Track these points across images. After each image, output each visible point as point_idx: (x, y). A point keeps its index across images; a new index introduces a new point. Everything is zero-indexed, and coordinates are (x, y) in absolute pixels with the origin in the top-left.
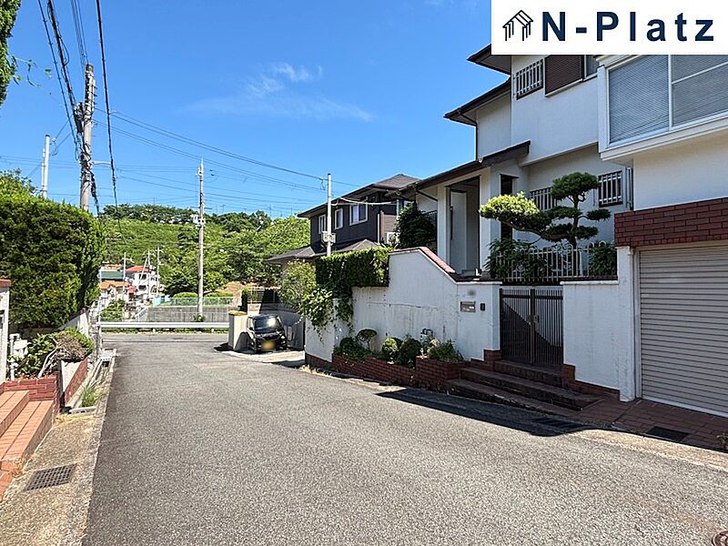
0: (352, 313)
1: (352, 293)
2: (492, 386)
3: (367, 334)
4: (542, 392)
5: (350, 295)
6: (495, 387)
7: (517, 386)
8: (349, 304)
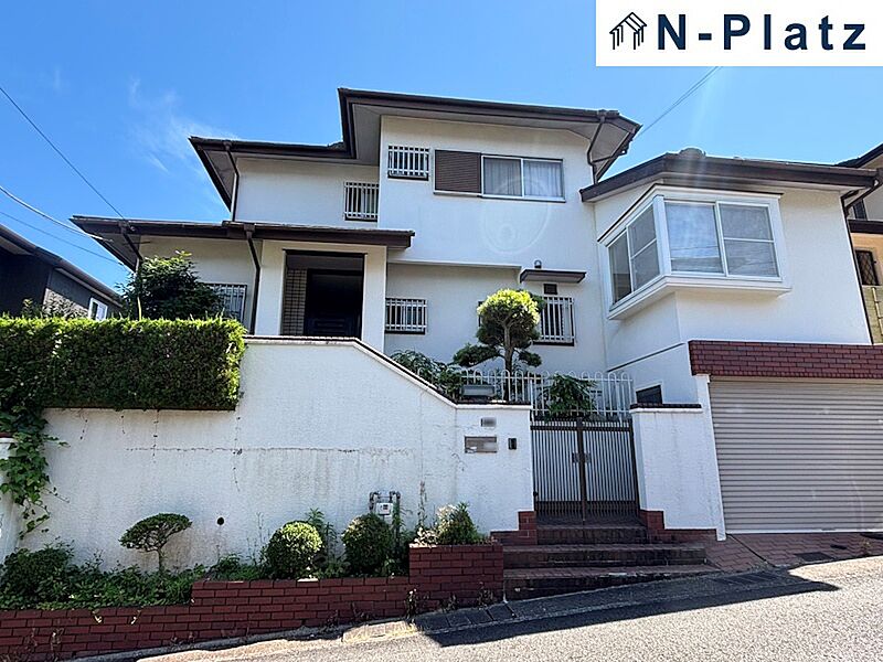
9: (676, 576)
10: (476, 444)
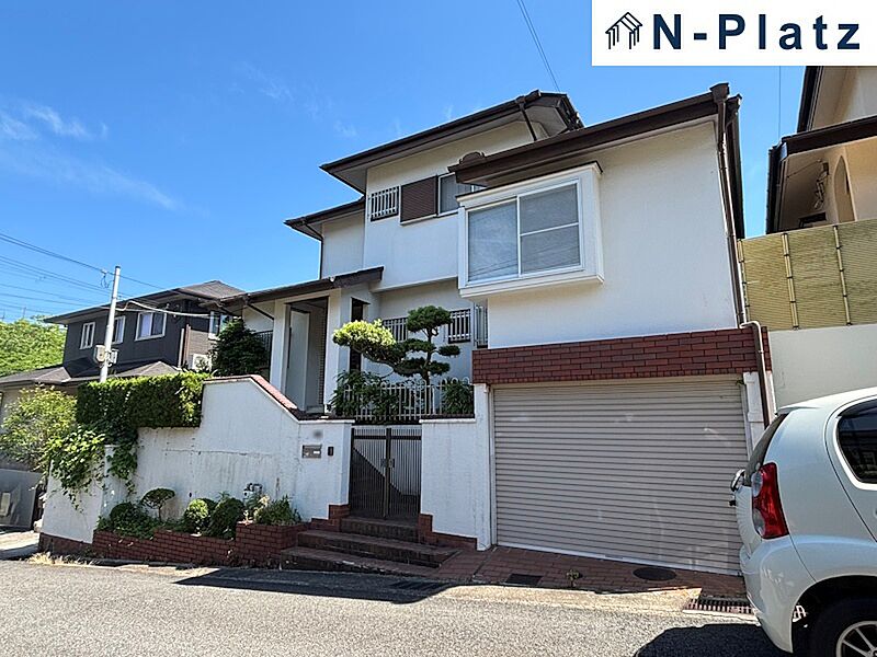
0: (135, 466)
1: (137, 436)
2: (338, 551)
3: (158, 496)
4: (398, 550)
5: (135, 439)
6: (343, 552)
7: (368, 547)
8: (131, 452)
9: (390, 573)
10: (309, 452)
